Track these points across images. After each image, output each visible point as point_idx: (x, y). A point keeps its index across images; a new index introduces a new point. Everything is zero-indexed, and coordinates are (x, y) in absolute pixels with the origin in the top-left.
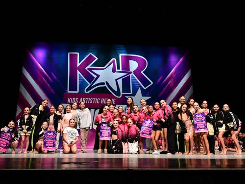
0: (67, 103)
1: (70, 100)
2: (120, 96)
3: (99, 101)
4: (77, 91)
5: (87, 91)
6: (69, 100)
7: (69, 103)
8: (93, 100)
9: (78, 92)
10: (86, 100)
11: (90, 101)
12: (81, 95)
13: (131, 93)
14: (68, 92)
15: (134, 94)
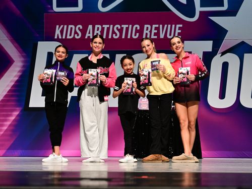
0: (53, 40)
1: (62, 32)
2: (193, 16)
3: (137, 31)
4: (77, 6)
5: (104, 5)
6: (58, 32)
7: (58, 40)
8: (121, 31)
9: (80, 8)
10: (103, 29)
11: (114, 32)
12: (89, 17)
13: (225, 7)
14: (56, 9)
15: (232, 12)
